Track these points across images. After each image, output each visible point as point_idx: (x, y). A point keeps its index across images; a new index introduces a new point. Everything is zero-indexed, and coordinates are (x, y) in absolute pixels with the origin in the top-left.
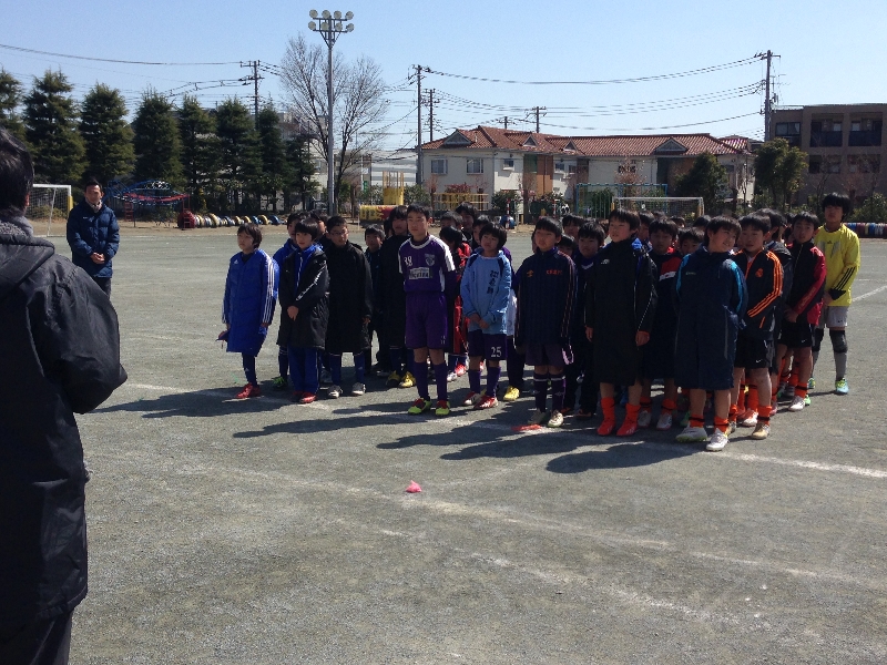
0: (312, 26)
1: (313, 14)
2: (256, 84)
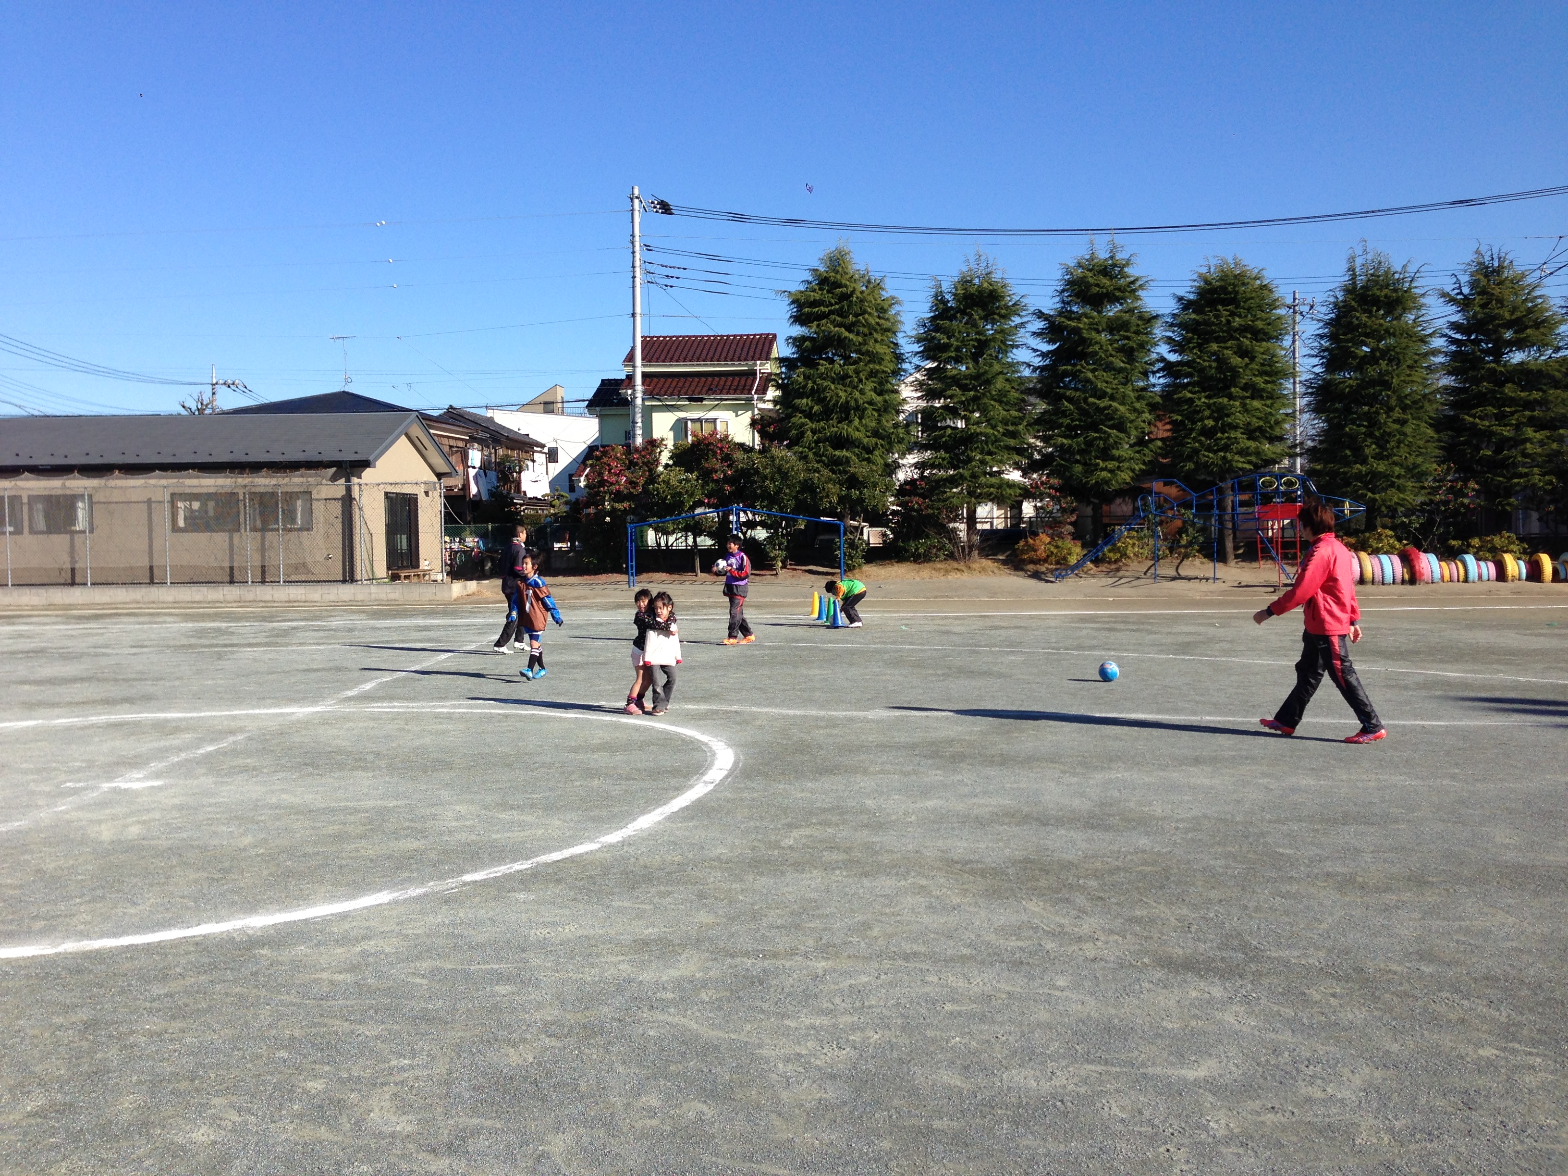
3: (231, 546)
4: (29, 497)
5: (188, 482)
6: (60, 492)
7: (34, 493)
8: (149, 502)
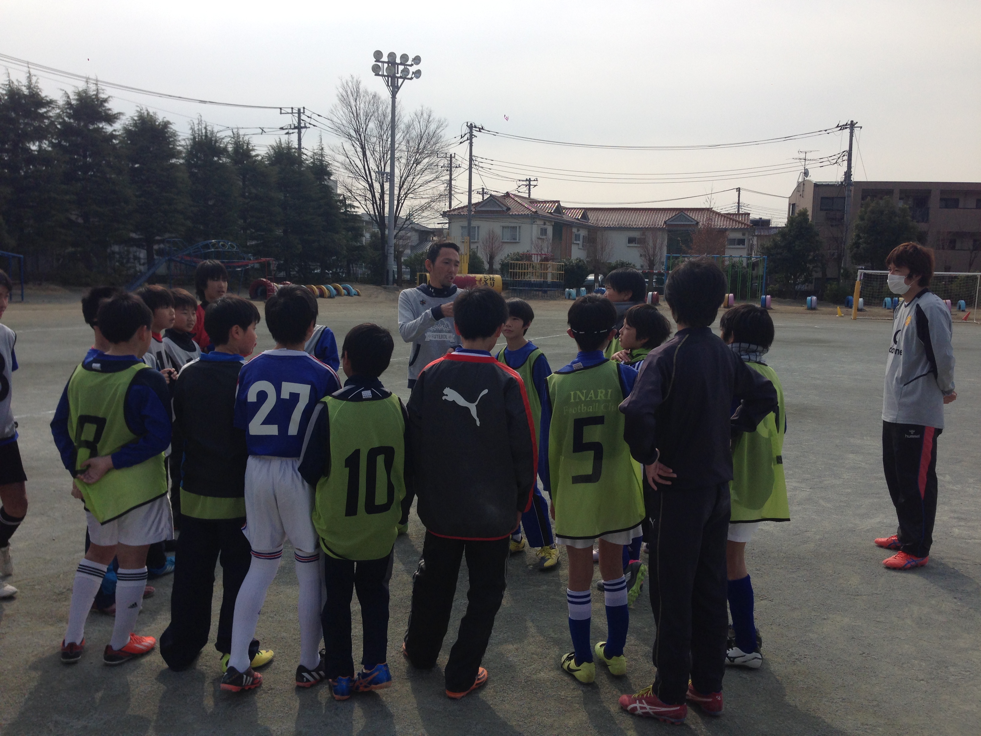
0: (376, 70)
1: (378, 55)
2: (299, 133)
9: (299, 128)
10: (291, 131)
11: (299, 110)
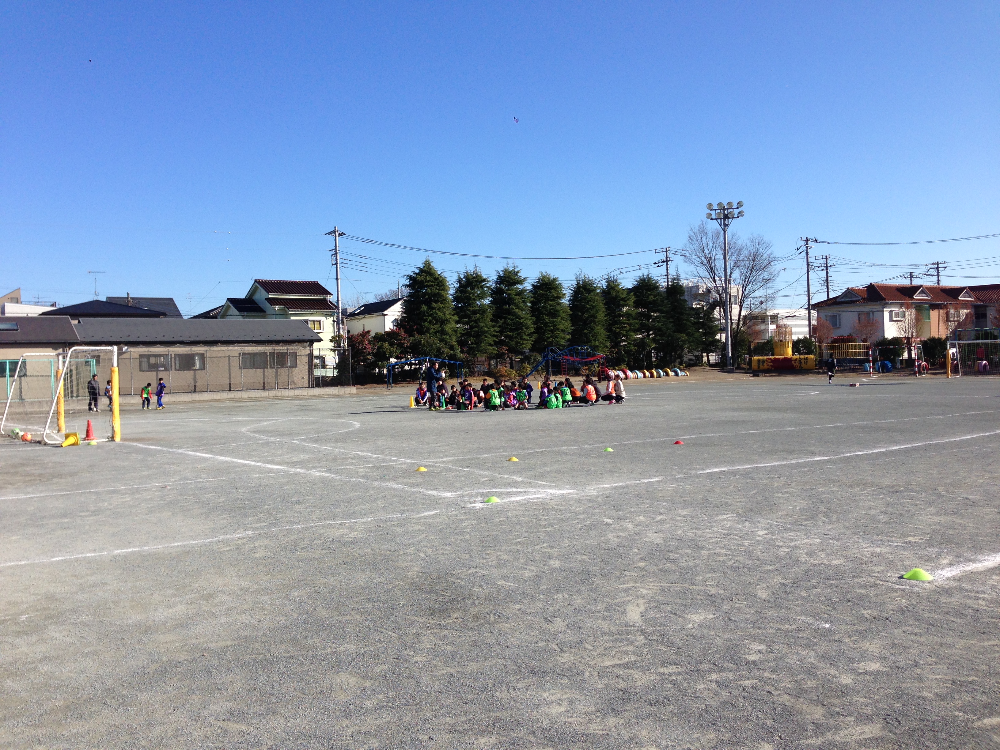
0: (709, 216)
1: (710, 206)
2: (667, 265)
3: (264, 374)
4: (175, 354)
5: (246, 348)
6: (189, 353)
7: (178, 353)
8: (229, 357)
9: (667, 261)
10: (660, 264)
11: (666, 249)
